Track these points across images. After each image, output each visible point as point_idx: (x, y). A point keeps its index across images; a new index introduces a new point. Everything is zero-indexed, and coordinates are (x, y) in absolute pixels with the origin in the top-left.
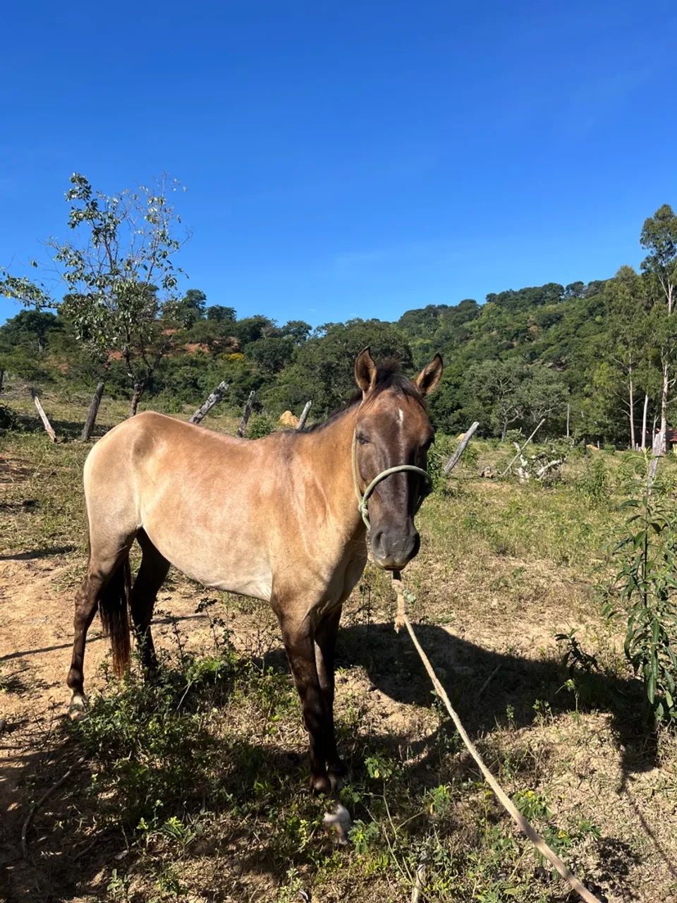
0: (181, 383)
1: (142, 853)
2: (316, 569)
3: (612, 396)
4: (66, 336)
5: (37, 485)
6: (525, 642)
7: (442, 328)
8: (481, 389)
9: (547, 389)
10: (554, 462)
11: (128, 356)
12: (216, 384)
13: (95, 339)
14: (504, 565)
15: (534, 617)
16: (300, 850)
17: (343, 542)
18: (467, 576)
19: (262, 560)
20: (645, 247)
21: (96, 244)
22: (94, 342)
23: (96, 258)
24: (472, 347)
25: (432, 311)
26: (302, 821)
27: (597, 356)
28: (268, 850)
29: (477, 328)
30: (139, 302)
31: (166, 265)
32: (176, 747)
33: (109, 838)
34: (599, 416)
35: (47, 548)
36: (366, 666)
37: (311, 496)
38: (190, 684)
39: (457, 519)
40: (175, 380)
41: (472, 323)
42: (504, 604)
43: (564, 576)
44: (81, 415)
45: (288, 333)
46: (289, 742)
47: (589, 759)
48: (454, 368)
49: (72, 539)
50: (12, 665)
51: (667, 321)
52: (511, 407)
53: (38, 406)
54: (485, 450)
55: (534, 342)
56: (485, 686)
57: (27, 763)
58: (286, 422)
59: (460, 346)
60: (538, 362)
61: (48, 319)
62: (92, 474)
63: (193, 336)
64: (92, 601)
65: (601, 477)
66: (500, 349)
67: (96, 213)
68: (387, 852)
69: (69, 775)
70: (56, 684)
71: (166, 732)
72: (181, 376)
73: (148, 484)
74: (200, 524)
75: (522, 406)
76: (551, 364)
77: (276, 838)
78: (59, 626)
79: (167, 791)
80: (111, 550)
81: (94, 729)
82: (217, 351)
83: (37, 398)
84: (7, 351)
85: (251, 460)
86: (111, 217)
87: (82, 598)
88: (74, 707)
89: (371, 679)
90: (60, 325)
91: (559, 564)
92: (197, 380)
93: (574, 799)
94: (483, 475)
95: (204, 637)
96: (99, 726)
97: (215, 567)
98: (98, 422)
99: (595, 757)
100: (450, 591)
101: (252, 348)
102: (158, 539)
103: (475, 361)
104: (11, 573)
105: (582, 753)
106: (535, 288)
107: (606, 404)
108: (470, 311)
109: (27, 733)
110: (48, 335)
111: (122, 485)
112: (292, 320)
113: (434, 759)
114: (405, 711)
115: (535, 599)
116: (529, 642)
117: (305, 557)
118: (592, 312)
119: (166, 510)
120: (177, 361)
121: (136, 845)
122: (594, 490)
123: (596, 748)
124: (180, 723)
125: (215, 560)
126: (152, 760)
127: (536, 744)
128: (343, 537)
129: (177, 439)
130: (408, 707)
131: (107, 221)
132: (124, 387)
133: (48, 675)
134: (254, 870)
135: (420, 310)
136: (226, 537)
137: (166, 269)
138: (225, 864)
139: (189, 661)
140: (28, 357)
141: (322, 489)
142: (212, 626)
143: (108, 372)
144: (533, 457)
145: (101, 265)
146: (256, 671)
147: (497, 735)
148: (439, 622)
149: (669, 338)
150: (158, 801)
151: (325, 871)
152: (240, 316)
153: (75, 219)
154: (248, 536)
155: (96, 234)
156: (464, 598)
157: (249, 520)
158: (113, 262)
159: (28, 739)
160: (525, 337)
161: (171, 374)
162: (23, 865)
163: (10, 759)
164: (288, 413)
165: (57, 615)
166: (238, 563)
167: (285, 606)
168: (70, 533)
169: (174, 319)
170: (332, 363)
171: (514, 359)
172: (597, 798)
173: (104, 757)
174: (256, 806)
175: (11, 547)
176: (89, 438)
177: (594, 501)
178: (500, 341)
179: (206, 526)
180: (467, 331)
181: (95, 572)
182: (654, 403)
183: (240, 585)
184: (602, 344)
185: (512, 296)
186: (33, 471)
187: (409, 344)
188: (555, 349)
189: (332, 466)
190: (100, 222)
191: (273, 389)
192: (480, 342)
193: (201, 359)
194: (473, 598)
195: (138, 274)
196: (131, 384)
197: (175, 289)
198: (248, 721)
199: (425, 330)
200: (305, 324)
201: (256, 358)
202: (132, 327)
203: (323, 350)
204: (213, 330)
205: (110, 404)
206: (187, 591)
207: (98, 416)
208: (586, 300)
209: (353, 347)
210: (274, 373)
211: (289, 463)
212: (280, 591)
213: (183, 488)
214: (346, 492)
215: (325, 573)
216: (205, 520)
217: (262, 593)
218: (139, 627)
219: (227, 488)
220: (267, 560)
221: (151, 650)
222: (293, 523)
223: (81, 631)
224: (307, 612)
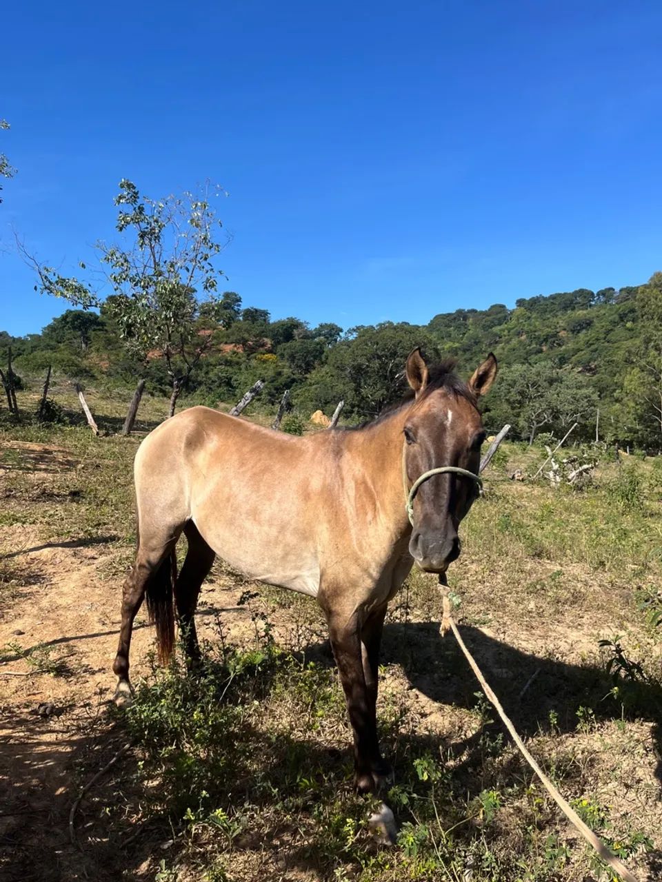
0: (215, 382)
1: (187, 844)
2: (365, 566)
3: (643, 402)
4: (107, 335)
5: (82, 476)
6: (564, 647)
7: (471, 332)
8: (510, 392)
9: (576, 394)
10: (585, 466)
11: (168, 355)
12: (249, 383)
13: (138, 338)
14: (539, 568)
15: (571, 621)
16: (346, 849)
17: (393, 540)
18: (504, 578)
19: (309, 555)
21: (141, 246)
22: (137, 340)
23: (141, 259)
24: (501, 351)
25: (462, 315)
26: (348, 820)
27: (628, 361)
28: (314, 847)
29: (506, 333)
30: (181, 303)
31: (208, 267)
32: (220, 738)
33: (155, 827)
34: (629, 421)
35: (92, 537)
36: (404, 664)
37: (361, 492)
38: (232, 675)
39: (489, 521)
40: (210, 378)
41: (502, 327)
42: (541, 607)
43: (601, 581)
44: (121, 410)
45: (320, 335)
46: (329, 738)
47: (635, 768)
49: (115, 530)
50: (59, 650)
52: (540, 411)
53: (82, 400)
54: (513, 452)
55: (564, 347)
56: (525, 689)
57: (75, 748)
58: (317, 421)
59: (489, 350)
60: (568, 367)
61: (92, 318)
62: (143, 466)
63: (228, 336)
64: (139, 591)
65: (634, 483)
66: (529, 353)
67: (143, 217)
68: (433, 855)
69: (115, 761)
70: (102, 670)
71: (210, 723)
72: (216, 375)
73: (198, 477)
74: (250, 517)
75: (550, 411)
76: (580, 369)
77: (320, 836)
78: (104, 613)
79: (211, 781)
80: (159, 542)
81: (140, 716)
82: (251, 351)
83: (81, 393)
84: (53, 348)
85: (300, 456)
86: (156, 221)
87: (130, 587)
88: (119, 694)
89: (409, 678)
90: (103, 324)
91: (596, 569)
92: (231, 379)
93: (620, 809)
94: (513, 477)
95: (244, 629)
96: (145, 714)
97: (263, 560)
98: (138, 418)
99: (641, 767)
100: (486, 592)
101: (284, 349)
102: (208, 532)
103: (504, 365)
104: (58, 560)
105: (627, 762)
106: (565, 294)
107: (636, 410)
108: (499, 315)
109: (74, 717)
110: (91, 333)
111: (173, 477)
112: (324, 323)
113: (476, 761)
114: (444, 712)
115: (573, 603)
116: (568, 647)
117: (354, 553)
118: (622, 318)
119: (216, 503)
120: (212, 360)
121: (183, 835)
122: (627, 495)
123: (642, 758)
124: (223, 715)
125: (263, 554)
126: (197, 749)
127: (580, 752)
128: (394, 536)
129: (227, 434)
130: (448, 708)
131: (153, 224)
132: (161, 384)
133: (94, 661)
134: (298, 866)
135: (449, 315)
136: (274, 532)
137: (207, 272)
138: (270, 858)
139: (231, 653)
140: (72, 354)
141: (372, 487)
142: (253, 619)
143: (147, 370)
144: (565, 461)
145: (145, 266)
146: (296, 665)
147: (539, 741)
148: (476, 623)
150: (204, 792)
151: (370, 872)
152: (273, 319)
153: (123, 223)
154: (296, 530)
155: (142, 237)
156: (501, 600)
157: (298, 515)
158: (156, 264)
159: (75, 724)
160: (554, 342)
161: (207, 373)
162: (71, 850)
163: (59, 743)
164: (319, 412)
165: (102, 602)
166: (285, 557)
167: (332, 602)
168: (113, 523)
169: (213, 319)
170: (362, 365)
171: (543, 363)
172: (644, 809)
173: (149, 745)
174: (299, 801)
175: (58, 535)
176: (129, 433)
177: (627, 506)
178: (530, 345)
179: (255, 520)
180: (496, 335)
181: (144, 562)
183: (287, 579)
184: (633, 350)
185: (542, 302)
186: (78, 462)
187: (439, 347)
188: (585, 354)
189: (383, 464)
190: (146, 226)
191: (304, 389)
192: (509, 346)
193: (235, 359)
194: (510, 600)
195: (180, 276)
196: (170, 381)
197: (216, 290)
198: (289, 715)
199: (454, 334)
200: (336, 326)
201: (288, 359)
202: (173, 326)
203: (353, 352)
204: (248, 331)
205: (149, 401)
206: (226, 583)
207: (138, 412)
208: (618, 306)
209: (384, 350)
210: (305, 373)
211: (339, 459)
212: (328, 586)
213: (233, 482)
214: (397, 491)
215: (374, 570)
216: (254, 514)
217: (309, 588)
218: (183, 617)
219: (276, 483)
220: (315, 555)
221: (194, 641)
222: (342, 520)
223: (128, 619)
224: (355, 608)
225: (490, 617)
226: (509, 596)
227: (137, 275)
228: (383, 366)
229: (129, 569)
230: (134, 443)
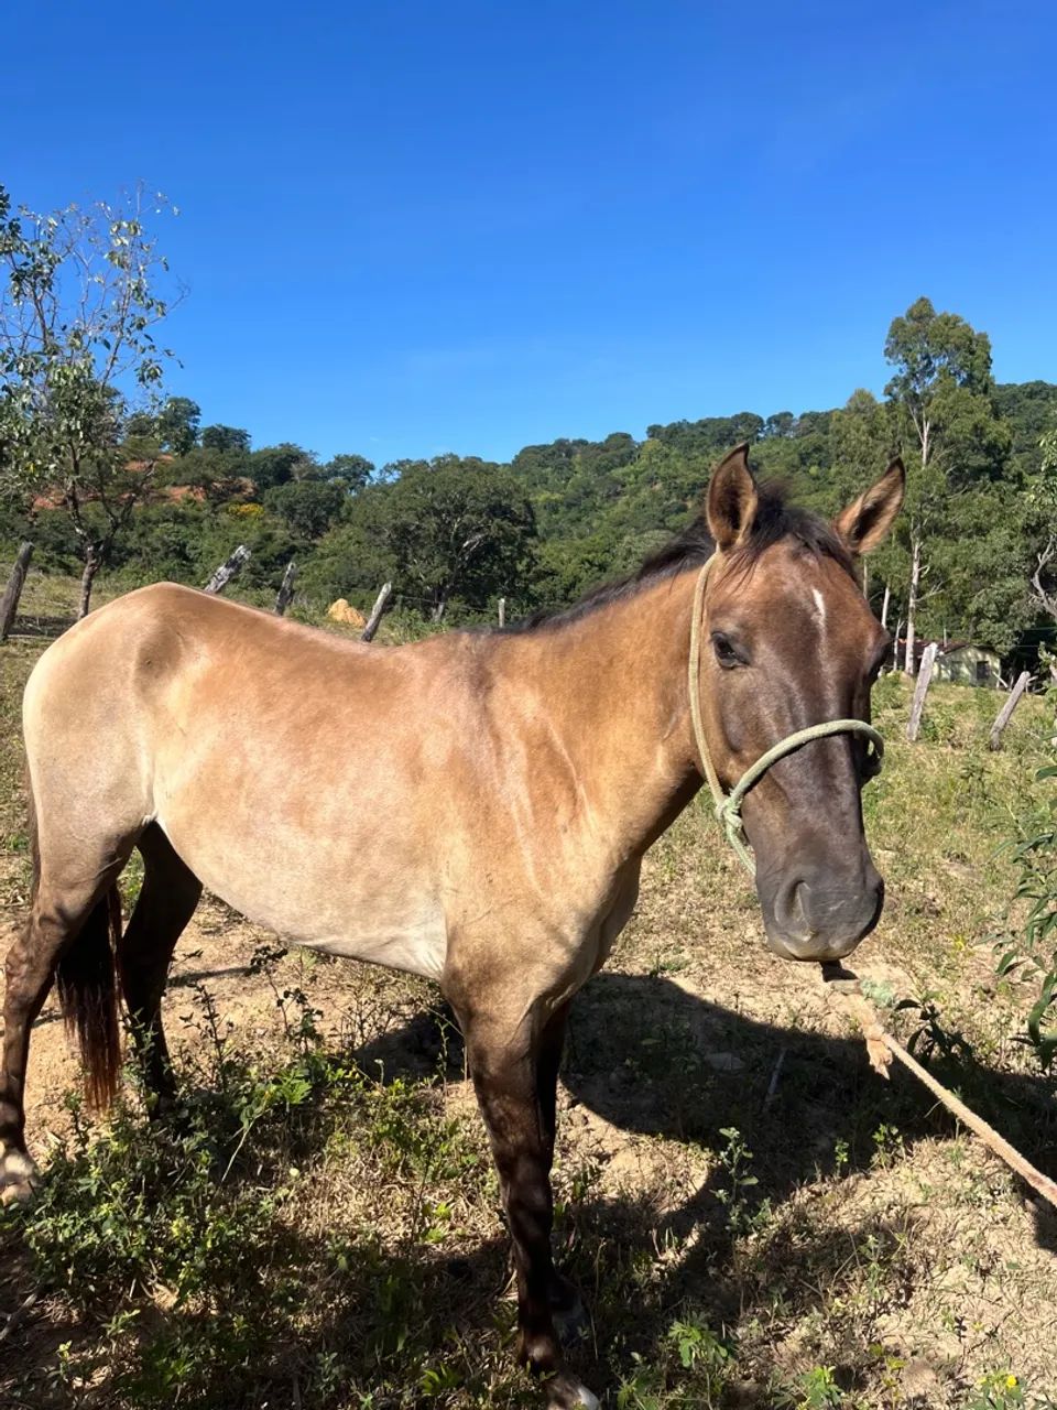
0: (157, 550)
2: (554, 921)
7: (579, 476)
11: (74, 499)
12: (217, 553)
13: (17, 467)
18: (696, 883)
19: (422, 895)
20: (891, 361)
21: (17, 297)
22: (15, 470)
23: (17, 323)
24: (625, 508)
25: (564, 449)
29: (632, 478)
30: (95, 404)
31: (143, 342)
37: (540, 764)
38: (246, 1124)
40: (148, 544)
41: (625, 469)
45: (336, 474)
48: (597, 538)
51: (920, 477)
56: (771, 1092)
58: (339, 617)
59: (606, 505)
62: (43, 710)
63: (179, 473)
64: (43, 969)
66: (667, 512)
67: (18, 243)
71: (209, 1245)
72: (159, 538)
73: (170, 734)
74: (291, 819)
80: (86, 868)
81: (56, 1238)
82: (219, 499)
85: (395, 687)
86: (44, 252)
87: (21, 962)
88: (7, 1179)
92: (184, 545)
96: (66, 1234)
97: (321, 909)
98: (20, 611)
101: (277, 497)
102: (194, 852)
103: (631, 530)
106: (721, 419)
108: (622, 450)
111: (112, 734)
112: (342, 454)
114: (640, 1148)
117: (530, 893)
118: (804, 459)
119: (210, 791)
120: (153, 514)
125: (320, 895)
126: (183, 1299)
127: (885, 1208)
128: (615, 855)
129: (229, 642)
130: (644, 1141)
131: (38, 258)
132: (62, 553)
135: (546, 447)
136: (344, 849)
137: (144, 351)
141: (565, 752)
143: (34, 529)
145: (26, 336)
146: (368, 1087)
147: (814, 1192)
148: (663, 970)
149: (923, 502)
152: (257, 445)
154: (393, 845)
155: (18, 280)
156: (698, 924)
157: (397, 812)
158: (47, 332)
161: (142, 535)
164: (342, 602)
166: (370, 900)
167: (479, 995)
170: (409, 525)
176: (5, 638)
178: (667, 499)
179: (301, 824)
180: (617, 482)
181: (51, 912)
182: (899, 601)
183: (370, 945)
185: (687, 430)
187: (531, 499)
190: (25, 259)
191: (311, 564)
192: (636, 501)
193: (192, 512)
194: (714, 923)
195: (93, 357)
196: (77, 548)
197: (160, 385)
198: (361, 1191)
199: (552, 479)
200: (363, 460)
201: (282, 513)
202: (83, 448)
203: (394, 503)
204: (212, 465)
205: (40, 582)
206: (209, 920)
207: (22, 600)
208: (797, 441)
209: (444, 501)
210: (313, 538)
211: (485, 695)
212: (470, 963)
213: (248, 744)
214: (633, 762)
215: (572, 929)
216: (299, 810)
217: (419, 962)
218: (138, 1013)
219: (346, 745)
220: (435, 895)
221: (163, 1059)
222: (502, 823)
223: (20, 1028)
224: (528, 1006)
225: (686, 955)
226: (711, 916)
227: (10, 350)
228: (444, 528)
229: (16, 901)
230: (15, 656)
